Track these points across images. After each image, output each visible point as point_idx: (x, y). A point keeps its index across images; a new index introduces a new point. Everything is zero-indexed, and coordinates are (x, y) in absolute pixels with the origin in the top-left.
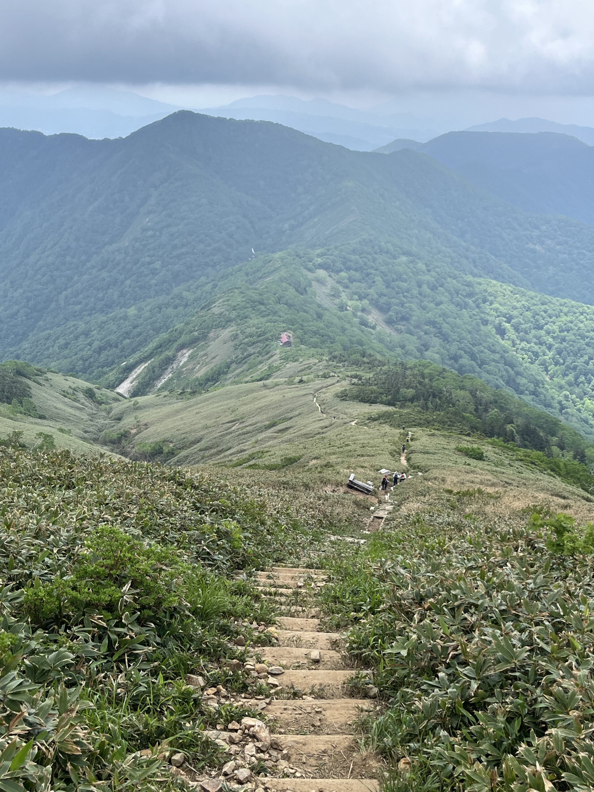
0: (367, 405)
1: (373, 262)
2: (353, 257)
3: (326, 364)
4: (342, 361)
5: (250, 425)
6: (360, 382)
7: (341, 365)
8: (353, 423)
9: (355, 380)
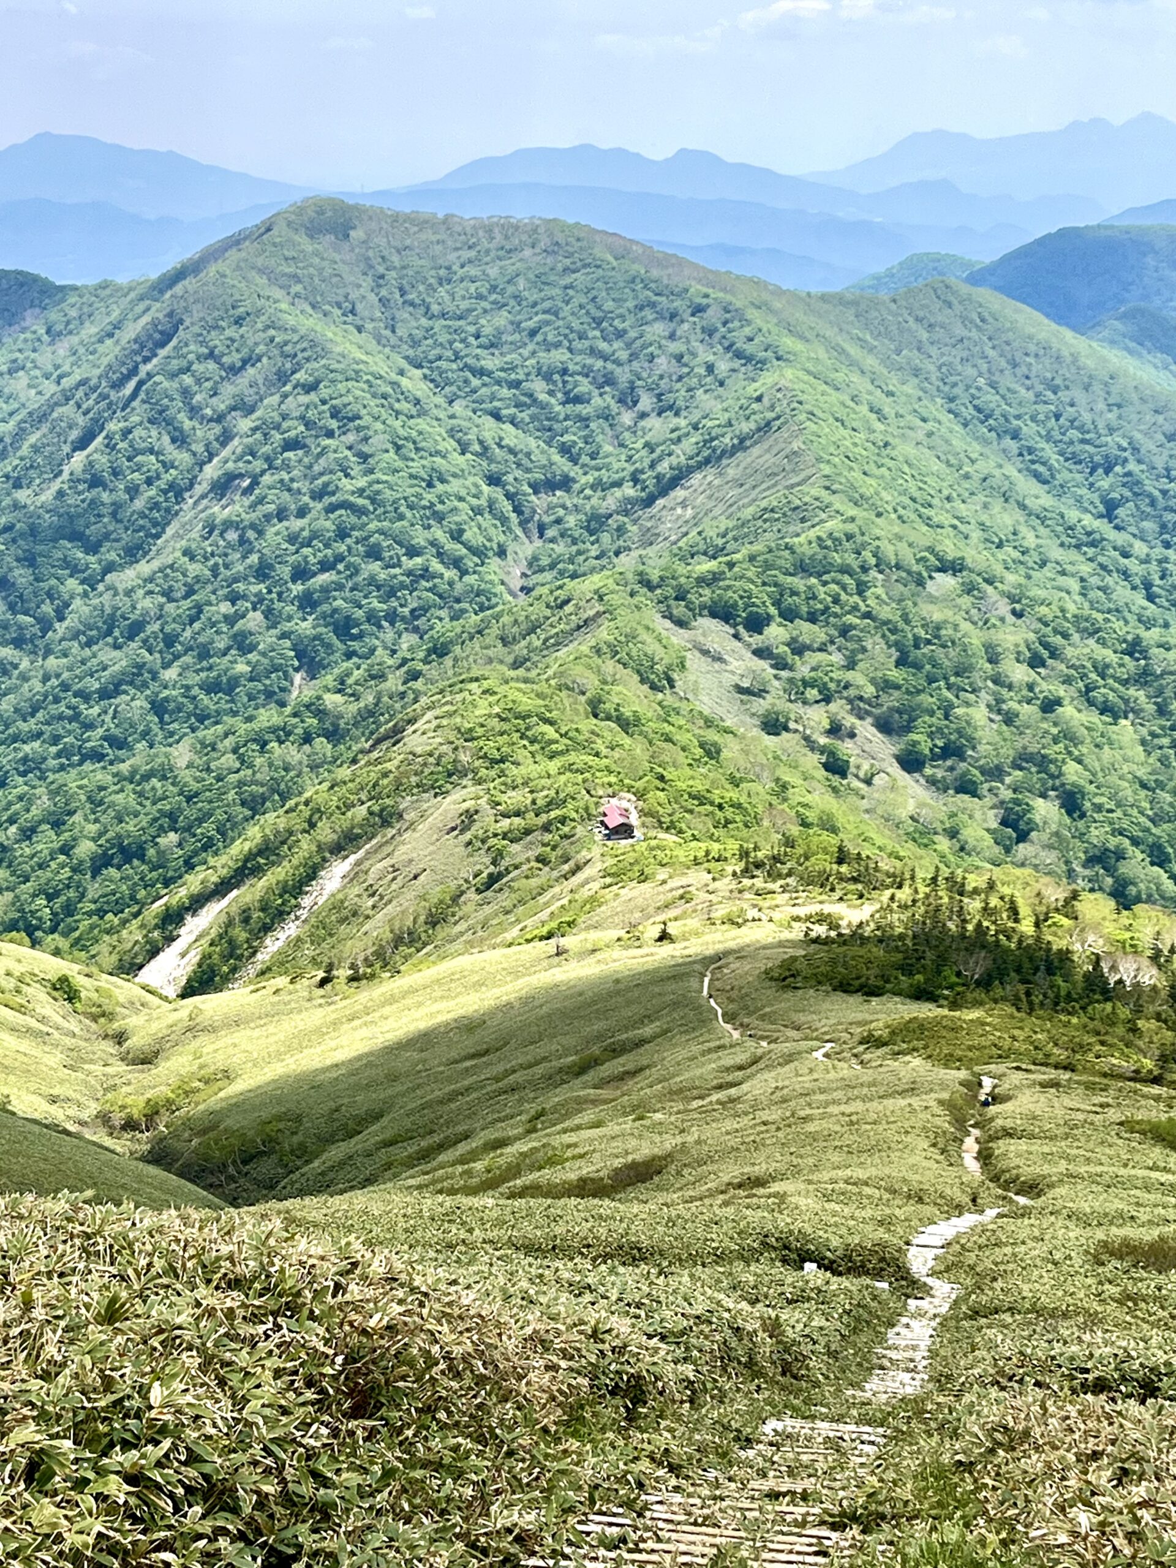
0: (855, 1000)
1: (860, 593)
2: (798, 583)
3: (734, 885)
4: (780, 876)
5: (522, 1067)
6: (833, 934)
7: (776, 886)
8: (818, 1054)
9: (820, 930)
